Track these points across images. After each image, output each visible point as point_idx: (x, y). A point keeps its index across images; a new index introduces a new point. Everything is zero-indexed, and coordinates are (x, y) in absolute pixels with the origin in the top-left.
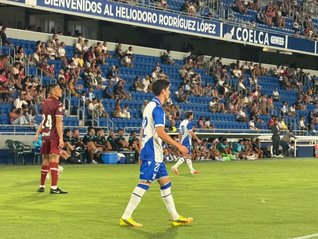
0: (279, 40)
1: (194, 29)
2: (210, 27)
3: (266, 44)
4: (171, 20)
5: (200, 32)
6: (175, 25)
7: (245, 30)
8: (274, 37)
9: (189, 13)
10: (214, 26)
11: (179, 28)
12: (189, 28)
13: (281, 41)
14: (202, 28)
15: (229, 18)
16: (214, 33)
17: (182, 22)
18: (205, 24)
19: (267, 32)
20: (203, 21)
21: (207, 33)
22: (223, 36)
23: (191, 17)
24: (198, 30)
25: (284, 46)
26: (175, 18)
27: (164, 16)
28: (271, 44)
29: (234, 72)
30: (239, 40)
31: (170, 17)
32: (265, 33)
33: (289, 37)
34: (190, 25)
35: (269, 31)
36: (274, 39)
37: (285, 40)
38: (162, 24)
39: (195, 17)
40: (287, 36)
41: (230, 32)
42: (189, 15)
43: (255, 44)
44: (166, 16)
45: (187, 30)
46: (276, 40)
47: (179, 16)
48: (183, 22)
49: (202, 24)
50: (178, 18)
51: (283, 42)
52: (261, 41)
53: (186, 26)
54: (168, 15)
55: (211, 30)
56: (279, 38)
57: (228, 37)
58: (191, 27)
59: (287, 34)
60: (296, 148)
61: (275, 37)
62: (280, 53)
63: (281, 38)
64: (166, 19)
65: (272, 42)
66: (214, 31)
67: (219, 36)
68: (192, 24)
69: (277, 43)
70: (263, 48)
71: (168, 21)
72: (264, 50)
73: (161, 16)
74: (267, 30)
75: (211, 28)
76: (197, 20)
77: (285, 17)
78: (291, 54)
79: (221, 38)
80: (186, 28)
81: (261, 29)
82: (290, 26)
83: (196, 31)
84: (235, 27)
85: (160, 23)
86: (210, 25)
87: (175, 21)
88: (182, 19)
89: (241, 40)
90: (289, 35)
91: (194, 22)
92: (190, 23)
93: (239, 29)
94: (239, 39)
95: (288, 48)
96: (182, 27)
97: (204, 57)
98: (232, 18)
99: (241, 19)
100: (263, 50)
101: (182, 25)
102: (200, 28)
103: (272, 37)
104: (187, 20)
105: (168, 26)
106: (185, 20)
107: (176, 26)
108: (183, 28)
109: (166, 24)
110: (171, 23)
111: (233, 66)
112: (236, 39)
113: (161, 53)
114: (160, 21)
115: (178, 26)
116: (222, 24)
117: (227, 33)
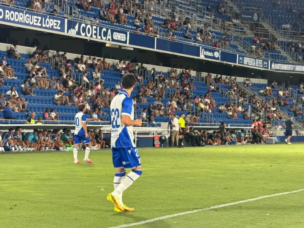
0: (121, 36)
1: (40, 25)
2: (55, 22)
3: (109, 40)
4: (17, 15)
5: (46, 28)
6: (21, 20)
7: (89, 26)
8: (116, 33)
9: (35, 9)
10: (59, 22)
11: (25, 24)
12: (35, 24)
13: (123, 37)
14: (48, 24)
15: (73, 15)
16: (59, 28)
17: (27, 17)
18: (50, 20)
19: (109, 29)
20: (48, 17)
21: (52, 28)
22: (68, 32)
23: (37, 13)
24: (44, 25)
25: (125, 42)
26: (21, 14)
27: (10, 12)
28: (113, 40)
29: (78, 66)
30: (83, 36)
31: (16, 13)
32: (107, 30)
33: (130, 34)
34: (36, 21)
35: (112, 27)
36: (117, 35)
37: (126, 37)
38: (9, 19)
39: (41, 13)
40: (128, 33)
41: (74, 28)
42: (35, 11)
43: (99, 39)
44: (12, 12)
45: (33, 25)
46: (118, 36)
47: (25, 12)
48: (29, 18)
49: (47, 19)
50: (24, 14)
51: (125, 38)
52: (104, 37)
53: (31, 21)
54: (15, 11)
55: (56, 26)
56: (121, 34)
57: (72, 33)
58: (36, 22)
59: (128, 31)
60: (137, 138)
61: (118, 33)
62: (122, 48)
63: (123, 35)
64: (12, 15)
65: (114, 38)
66: (59, 27)
67: (64, 31)
68: (38, 19)
69: (119, 39)
70: (106, 43)
71: (15, 16)
72: (107, 45)
73: (7, 11)
74: (109, 27)
75: (56, 24)
76: (42, 16)
77: (127, 14)
78: (132, 49)
79: (65, 33)
80: (31, 23)
81: (104, 26)
82: (131, 23)
83: (41, 27)
84: (79, 22)
85: (6, 19)
86: (55, 21)
87: (21, 16)
88: (27, 15)
89: (85, 36)
90: (131, 31)
91: (40, 18)
92: (36, 19)
93: (83, 25)
94: (83, 34)
95: (130, 44)
96: (27, 22)
97: (49, 51)
98: (76, 14)
99: (85, 16)
100: (105, 45)
101: (27, 20)
102: (45, 24)
103: (114, 33)
104: (33, 16)
105: (14, 22)
106: (30, 16)
107: (22, 22)
108: (29, 23)
109: (12, 19)
110: (17, 18)
111: (77, 60)
112: (80, 35)
113: (7, 47)
114: (7, 16)
115: (24, 22)
116: (66, 21)
117: (71, 29)
